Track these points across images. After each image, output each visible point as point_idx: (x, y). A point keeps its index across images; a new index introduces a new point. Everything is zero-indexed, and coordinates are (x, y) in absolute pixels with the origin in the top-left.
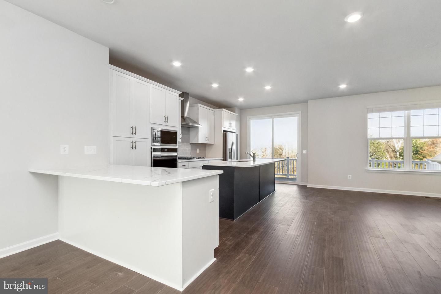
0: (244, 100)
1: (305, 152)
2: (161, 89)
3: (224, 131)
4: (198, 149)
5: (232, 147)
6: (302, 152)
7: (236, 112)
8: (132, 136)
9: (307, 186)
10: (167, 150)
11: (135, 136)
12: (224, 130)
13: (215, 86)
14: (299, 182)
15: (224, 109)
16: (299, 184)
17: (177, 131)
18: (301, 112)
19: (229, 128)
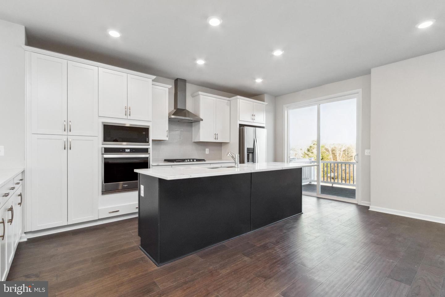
0: (262, 82)
1: (367, 152)
2: (113, 72)
3: (241, 125)
4: (208, 149)
5: (254, 147)
6: (363, 152)
7: (265, 100)
8: (65, 133)
9: (368, 207)
10: (130, 151)
11: (69, 133)
12: (240, 123)
13: (201, 62)
14: (359, 199)
15: (238, 97)
16: (359, 204)
17: (149, 126)
18: (361, 89)
19: (252, 121)
